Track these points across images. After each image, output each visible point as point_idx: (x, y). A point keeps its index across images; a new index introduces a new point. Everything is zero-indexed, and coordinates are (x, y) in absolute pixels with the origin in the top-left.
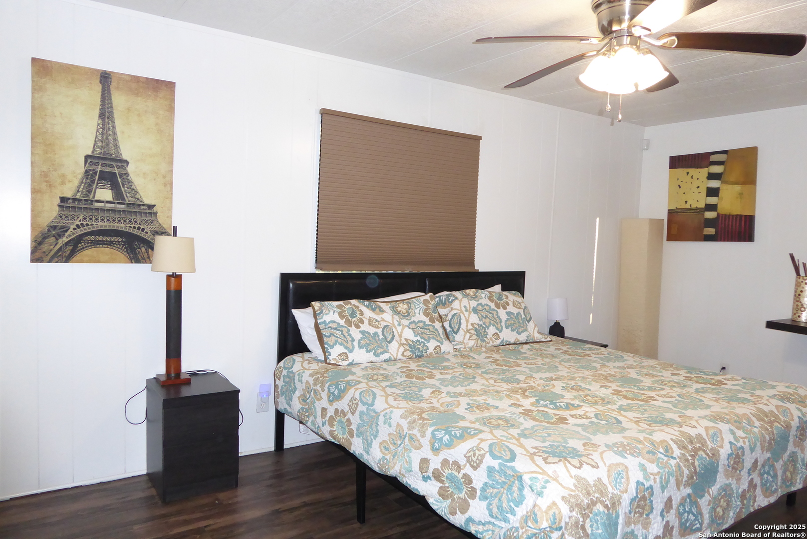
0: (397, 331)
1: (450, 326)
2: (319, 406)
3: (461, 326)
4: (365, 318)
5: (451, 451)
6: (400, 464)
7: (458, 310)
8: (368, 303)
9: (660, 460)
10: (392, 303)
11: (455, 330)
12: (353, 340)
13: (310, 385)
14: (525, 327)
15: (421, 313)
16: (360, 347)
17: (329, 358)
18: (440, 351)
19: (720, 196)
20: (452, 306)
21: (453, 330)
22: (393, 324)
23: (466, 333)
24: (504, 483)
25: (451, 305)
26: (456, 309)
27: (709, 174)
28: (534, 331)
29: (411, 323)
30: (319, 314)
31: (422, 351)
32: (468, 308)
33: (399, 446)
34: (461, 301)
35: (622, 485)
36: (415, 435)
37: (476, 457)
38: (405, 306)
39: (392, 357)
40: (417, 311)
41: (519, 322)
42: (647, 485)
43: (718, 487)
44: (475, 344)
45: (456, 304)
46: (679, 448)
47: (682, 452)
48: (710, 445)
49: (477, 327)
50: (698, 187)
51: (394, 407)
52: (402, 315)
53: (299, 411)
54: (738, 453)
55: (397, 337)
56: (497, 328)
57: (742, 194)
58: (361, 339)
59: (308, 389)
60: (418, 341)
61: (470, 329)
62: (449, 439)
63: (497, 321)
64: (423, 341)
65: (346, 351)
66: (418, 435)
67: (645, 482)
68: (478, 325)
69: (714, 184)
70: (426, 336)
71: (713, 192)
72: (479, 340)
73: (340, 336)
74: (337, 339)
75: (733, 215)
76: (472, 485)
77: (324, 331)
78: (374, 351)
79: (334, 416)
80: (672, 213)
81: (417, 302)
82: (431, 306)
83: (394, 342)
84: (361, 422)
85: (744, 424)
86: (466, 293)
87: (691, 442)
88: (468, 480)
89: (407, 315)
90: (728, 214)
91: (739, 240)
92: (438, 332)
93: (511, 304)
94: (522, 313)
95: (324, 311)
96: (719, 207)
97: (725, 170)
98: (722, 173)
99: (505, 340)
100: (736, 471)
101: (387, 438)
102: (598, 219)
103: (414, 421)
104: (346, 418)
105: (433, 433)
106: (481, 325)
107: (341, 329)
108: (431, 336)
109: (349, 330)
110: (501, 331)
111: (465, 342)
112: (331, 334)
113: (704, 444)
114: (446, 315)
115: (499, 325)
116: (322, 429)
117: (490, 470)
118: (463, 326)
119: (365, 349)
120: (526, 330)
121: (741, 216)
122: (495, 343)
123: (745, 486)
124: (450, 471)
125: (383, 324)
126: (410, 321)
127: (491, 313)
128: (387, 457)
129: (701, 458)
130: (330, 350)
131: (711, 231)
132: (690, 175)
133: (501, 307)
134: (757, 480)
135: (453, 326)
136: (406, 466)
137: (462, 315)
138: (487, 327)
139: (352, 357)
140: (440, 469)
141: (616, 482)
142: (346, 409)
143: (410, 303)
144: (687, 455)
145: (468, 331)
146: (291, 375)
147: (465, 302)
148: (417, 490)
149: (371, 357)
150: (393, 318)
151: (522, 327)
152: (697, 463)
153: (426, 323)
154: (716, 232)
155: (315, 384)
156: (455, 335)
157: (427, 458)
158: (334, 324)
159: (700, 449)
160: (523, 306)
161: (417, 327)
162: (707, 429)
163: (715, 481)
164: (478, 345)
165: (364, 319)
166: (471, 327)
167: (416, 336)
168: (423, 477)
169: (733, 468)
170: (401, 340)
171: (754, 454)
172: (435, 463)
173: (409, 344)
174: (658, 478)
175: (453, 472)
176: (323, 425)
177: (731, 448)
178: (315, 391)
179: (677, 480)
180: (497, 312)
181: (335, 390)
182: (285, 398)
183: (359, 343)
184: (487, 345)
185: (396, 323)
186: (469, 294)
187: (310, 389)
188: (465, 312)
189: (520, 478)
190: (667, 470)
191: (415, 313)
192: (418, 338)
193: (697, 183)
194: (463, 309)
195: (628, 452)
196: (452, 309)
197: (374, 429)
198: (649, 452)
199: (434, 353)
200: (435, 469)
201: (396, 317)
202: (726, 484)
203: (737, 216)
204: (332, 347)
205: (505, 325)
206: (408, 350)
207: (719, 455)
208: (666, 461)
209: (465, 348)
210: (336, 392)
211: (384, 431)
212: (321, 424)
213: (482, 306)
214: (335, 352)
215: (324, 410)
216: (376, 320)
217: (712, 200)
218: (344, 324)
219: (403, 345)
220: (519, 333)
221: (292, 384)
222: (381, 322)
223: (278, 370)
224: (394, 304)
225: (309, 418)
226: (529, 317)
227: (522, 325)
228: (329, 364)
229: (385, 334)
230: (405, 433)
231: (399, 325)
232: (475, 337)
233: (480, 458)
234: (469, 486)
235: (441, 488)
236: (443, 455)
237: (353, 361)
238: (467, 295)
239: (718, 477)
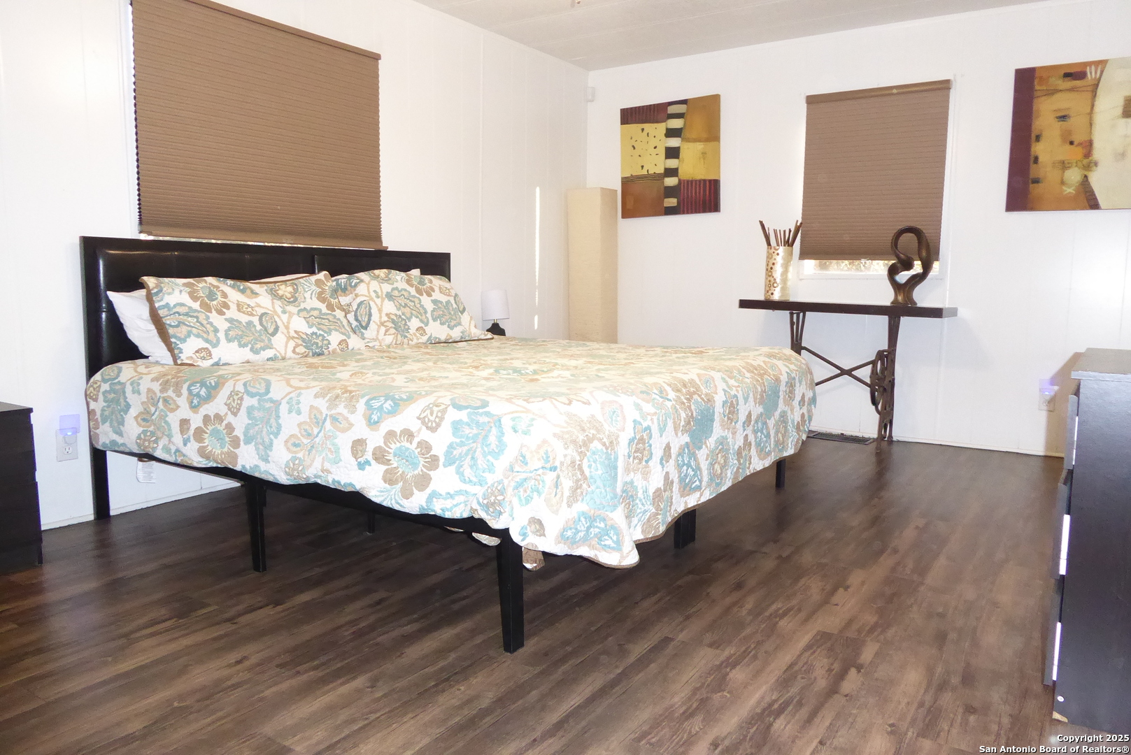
0: (282, 321)
1: (357, 320)
2: (174, 419)
3: (372, 318)
4: (230, 301)
5: (398, 418)
6: (322, 457)
7: (366, 296)
8: (232, 282)
9: (656, 401)
10: (269, 285)
11: (364, 324)
12: (216, 331)
13: (155, 394)
14: (458, 320)
15: (314, 298)
16: (229, 340)
17: (180, 357)
18: (347, 347)
19: (681, 157)
20: (356, 292)
21: (361, 324)
22: (275, 312)
23: (379, 327)
24: (477, 435)
25: (355, 290)
26: (362, 295)
27: (668, 130)
28: (471, 325)
29: (300, 311)
30: (157, 294)
31: (322, 347)
32: (380, 294)
33: (317, 436)
34: (368, 284)
35: (618, 423)
36: (340, 414)
37: (434, 415)
38: (290, 289)
39: (278, 354)
40: (308, 295)
41: (450, 313)
42: (645, 424)
43: (715, 438)
44: (395, 341)
45: (362, 289)
46: (673, 390)
47: (677, 394)
48: (704, 391)
49: (395, 318)
50: (655, 148)
51: (300, 388)
52: (285, 300)
53: (139, 437)
54: (732, 401)
55: (282, 328)
56: (422, 321)
57: (705, 153)
58: (229, 329)
59: (153, 400)
60: (314, 333)
61: (385, 322)
62: (392, 404)
63: (420, 312)
64: (322, 333)
65: (207, 345)
66: (345, 412)
67: (642, 421)
68: (396, 315)
69: (674, 142)
70: (324, 327)
71: (672, 153)
72: (399, 336)
73: (194, 324)
74: (189, 329)
75: (696, 181)
76: (432, 453)
77: (168, 319)
78: (250, 346)
79: (203, 426)
80: (626, 182)
81: (306, 283)
82: (327, 288)
83: (279, 334)
84: (250, 422)
85: (735, 374)
86: (374, 274)
87: (685, 386)
88: (425, 447)
89: (294, 300)
90: (691, 179)
91: (704, 211)
92: (342, 323)
93: (437, 289)
94: (453, 302)
95: (165, 289)
96: (680, 171)
97: (685, 124)
98: (682, 128)
99: (433, 336)
100: (731, 423)
101: (296, 431)
102: (538, 189)
103: (337, 397)
104: (225, 422)
105: (367, 403)
106: (400, 316)
107: (195, 314)
108: (332, 327)
109: (208, 318)
110: (427, 325)
111: (380, 338)
112: (179, 322)
113: (698, 389)
114: (349, 305)
115: (424, 317)
116: (185, 450)
117: (457, 426)
118: (375, 317)
119: (236, 343)
120: (460, 324)
121: (705, 181)
122: (420, 341)
123: (740, 442)
124: (398, 445)
125: (261, 311)
126: (299, 308)
127: (411, 301)
128: (300, 455)
129: (697, 402)
130: (180, 346)
131: (672, 202)
132: (645, 132)
133: (424, 294)
134: (751, 438)
135: (360, 319)
136: (331, 457)
137: (372, 303)
138: (407, 318)
139: (217, 353)
140: (383, 446)
141: (612, 419)
142: (223, 410)
143: (296, 285)
144: (682, 397)
145: (382, 324)
146: (118, 387)
147: (374, 285)
148: (351, 485)
149: (246, 353)
150: (273, 303)
151: (455, 320)
152: (693, 407)
153: (323, 312)
154: (678, 202)
155: (164, 390)
156: (364, 331)
157: (362, 439)
158: (183, 308)
159: (694, 393)
160: (453, 293)
161: (310, 317)
162: (699, 375)
163: (712, 431)
164: (398, 343)
165: (230, 303)
166: (386, 319)
167: (310, 327)
168: (359, 464)
169: (729, 418)
170: (288, 332)
171: (747, 404)
172: (375, 439)
173: (302, 338)
174: (655, 418)
175: (402, 444)
176: (185, 444)
177: (725, 394)
178: (165, 401)
179: (674, 423)
180: (420, 300)
181: (201, 389)
182: (111, 424)
183: (227, 335)
184: (410, 342)
185: (279, 310)
186: (379, 275)
187: (156, 399)
188: (375, 299)
189: (499, 421)
190: (663, 411)
191: (305, 298)
192: (314, 329)
193: (653, 142)
194: (373, 295)
195: (620, 391)
196: (357, 295)
197: (274, 425)
198: (642, 392)
199: (338, 350)
200: (375, 449)
201: (278, 303)
202: (722, 437)
203: (700, 181)
204: (184, 340)
205: (432, 316)
206: (301, 345)
207: (714, 401)
208: (662, 402)
209: (380, 346)
210: (203, 392)
211: (290, 424)
212: (182, 444)
213: (399, 291)
214: (189, 349)
215: (184, 423)
216: (249, 305)
217: (672, 163)
218: (199, 308)
219: (293, 338)
220: (451, 328)
221: (122, 400)
222: (256, 309)
223: (92, 386)
224: (272, 286)
225: (157, 444)
226: (462, 307)
227: (454, 317)
228: (182, 364)
229: (265, 323)
230: (324, 416)
231: (284, 312)
232: (393, 331)
233: (440, 414)
234: (428, 456)
235: (386, 471)
236: (385, 427)
237: (220, 359)
238: (377, 277)
239: (714, 426)
